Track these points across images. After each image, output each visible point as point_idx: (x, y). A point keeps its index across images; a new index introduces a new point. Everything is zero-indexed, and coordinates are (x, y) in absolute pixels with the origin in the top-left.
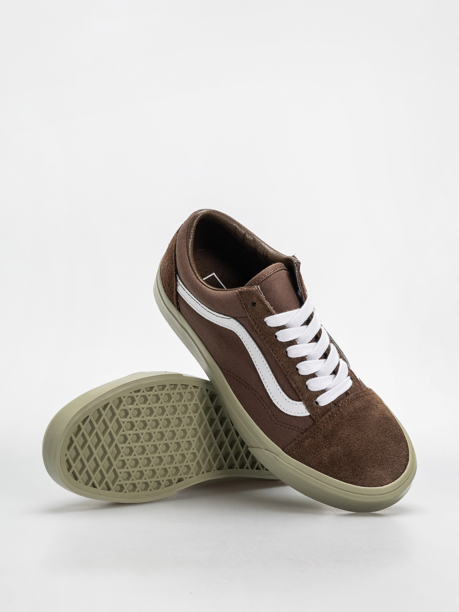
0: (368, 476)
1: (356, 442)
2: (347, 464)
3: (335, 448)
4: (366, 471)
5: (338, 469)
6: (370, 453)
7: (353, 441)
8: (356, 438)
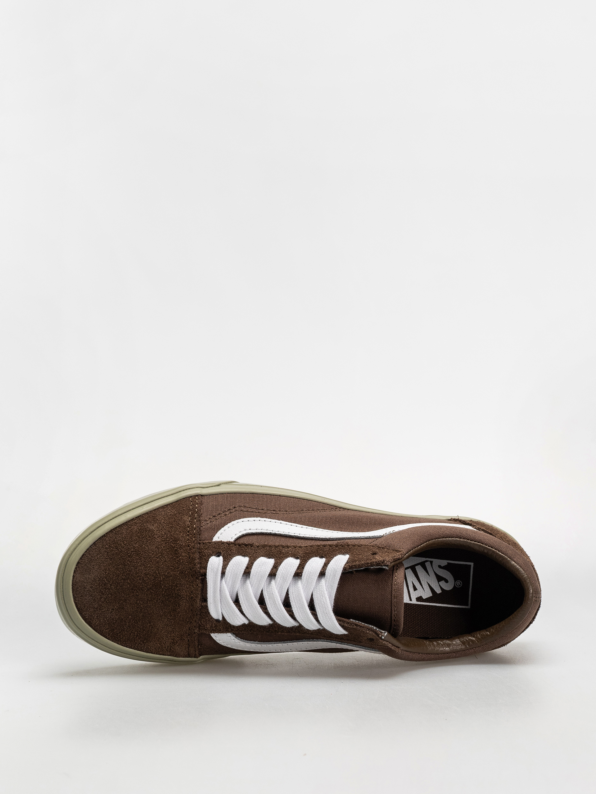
0: (100, 556)
1: (145, 570)
4: (107, 559)
6: (122, 578)
7: (149, 568)
8: (149, 574)
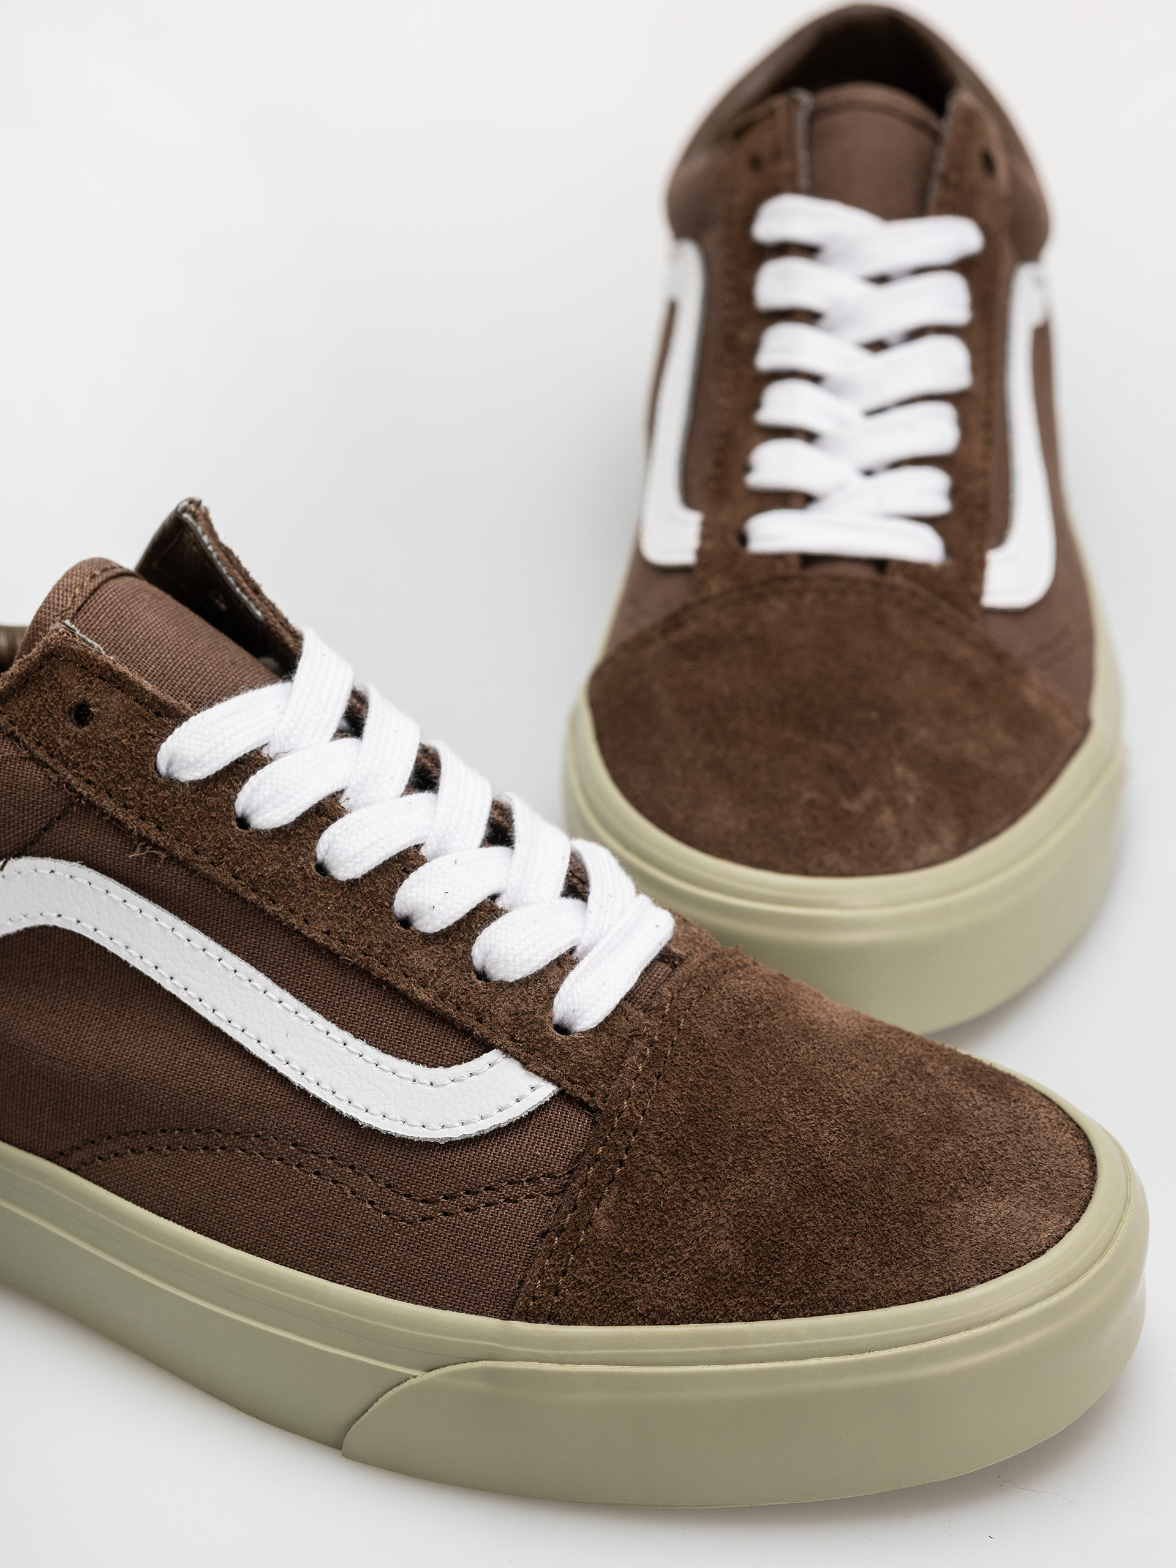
0: (953, 1242)
1: (822, 1125)
2: (830, 1227)
3: (744, 1184)
5: (804, 1264)
6: (906, 1148)
7: (806, 1123)
